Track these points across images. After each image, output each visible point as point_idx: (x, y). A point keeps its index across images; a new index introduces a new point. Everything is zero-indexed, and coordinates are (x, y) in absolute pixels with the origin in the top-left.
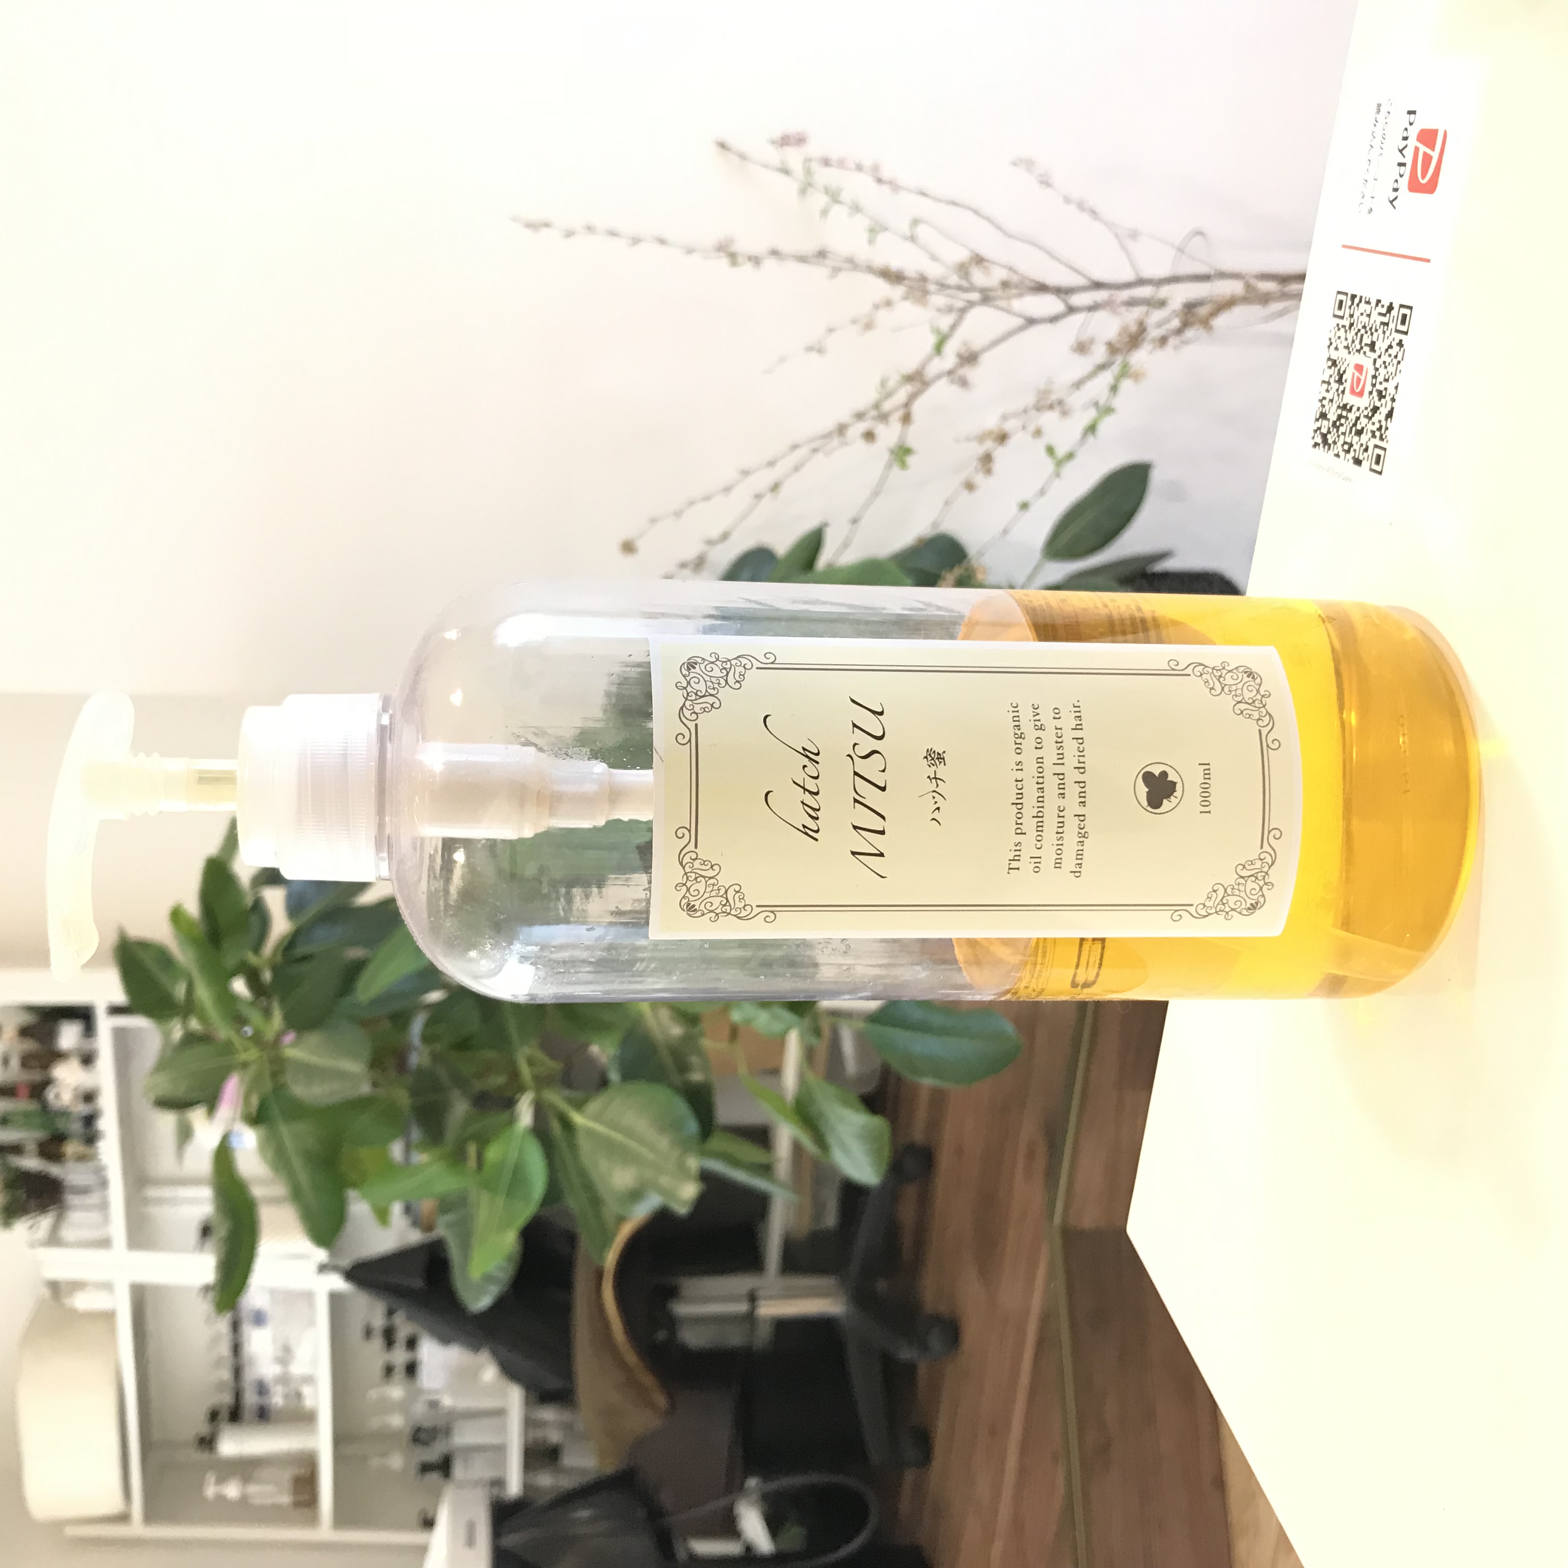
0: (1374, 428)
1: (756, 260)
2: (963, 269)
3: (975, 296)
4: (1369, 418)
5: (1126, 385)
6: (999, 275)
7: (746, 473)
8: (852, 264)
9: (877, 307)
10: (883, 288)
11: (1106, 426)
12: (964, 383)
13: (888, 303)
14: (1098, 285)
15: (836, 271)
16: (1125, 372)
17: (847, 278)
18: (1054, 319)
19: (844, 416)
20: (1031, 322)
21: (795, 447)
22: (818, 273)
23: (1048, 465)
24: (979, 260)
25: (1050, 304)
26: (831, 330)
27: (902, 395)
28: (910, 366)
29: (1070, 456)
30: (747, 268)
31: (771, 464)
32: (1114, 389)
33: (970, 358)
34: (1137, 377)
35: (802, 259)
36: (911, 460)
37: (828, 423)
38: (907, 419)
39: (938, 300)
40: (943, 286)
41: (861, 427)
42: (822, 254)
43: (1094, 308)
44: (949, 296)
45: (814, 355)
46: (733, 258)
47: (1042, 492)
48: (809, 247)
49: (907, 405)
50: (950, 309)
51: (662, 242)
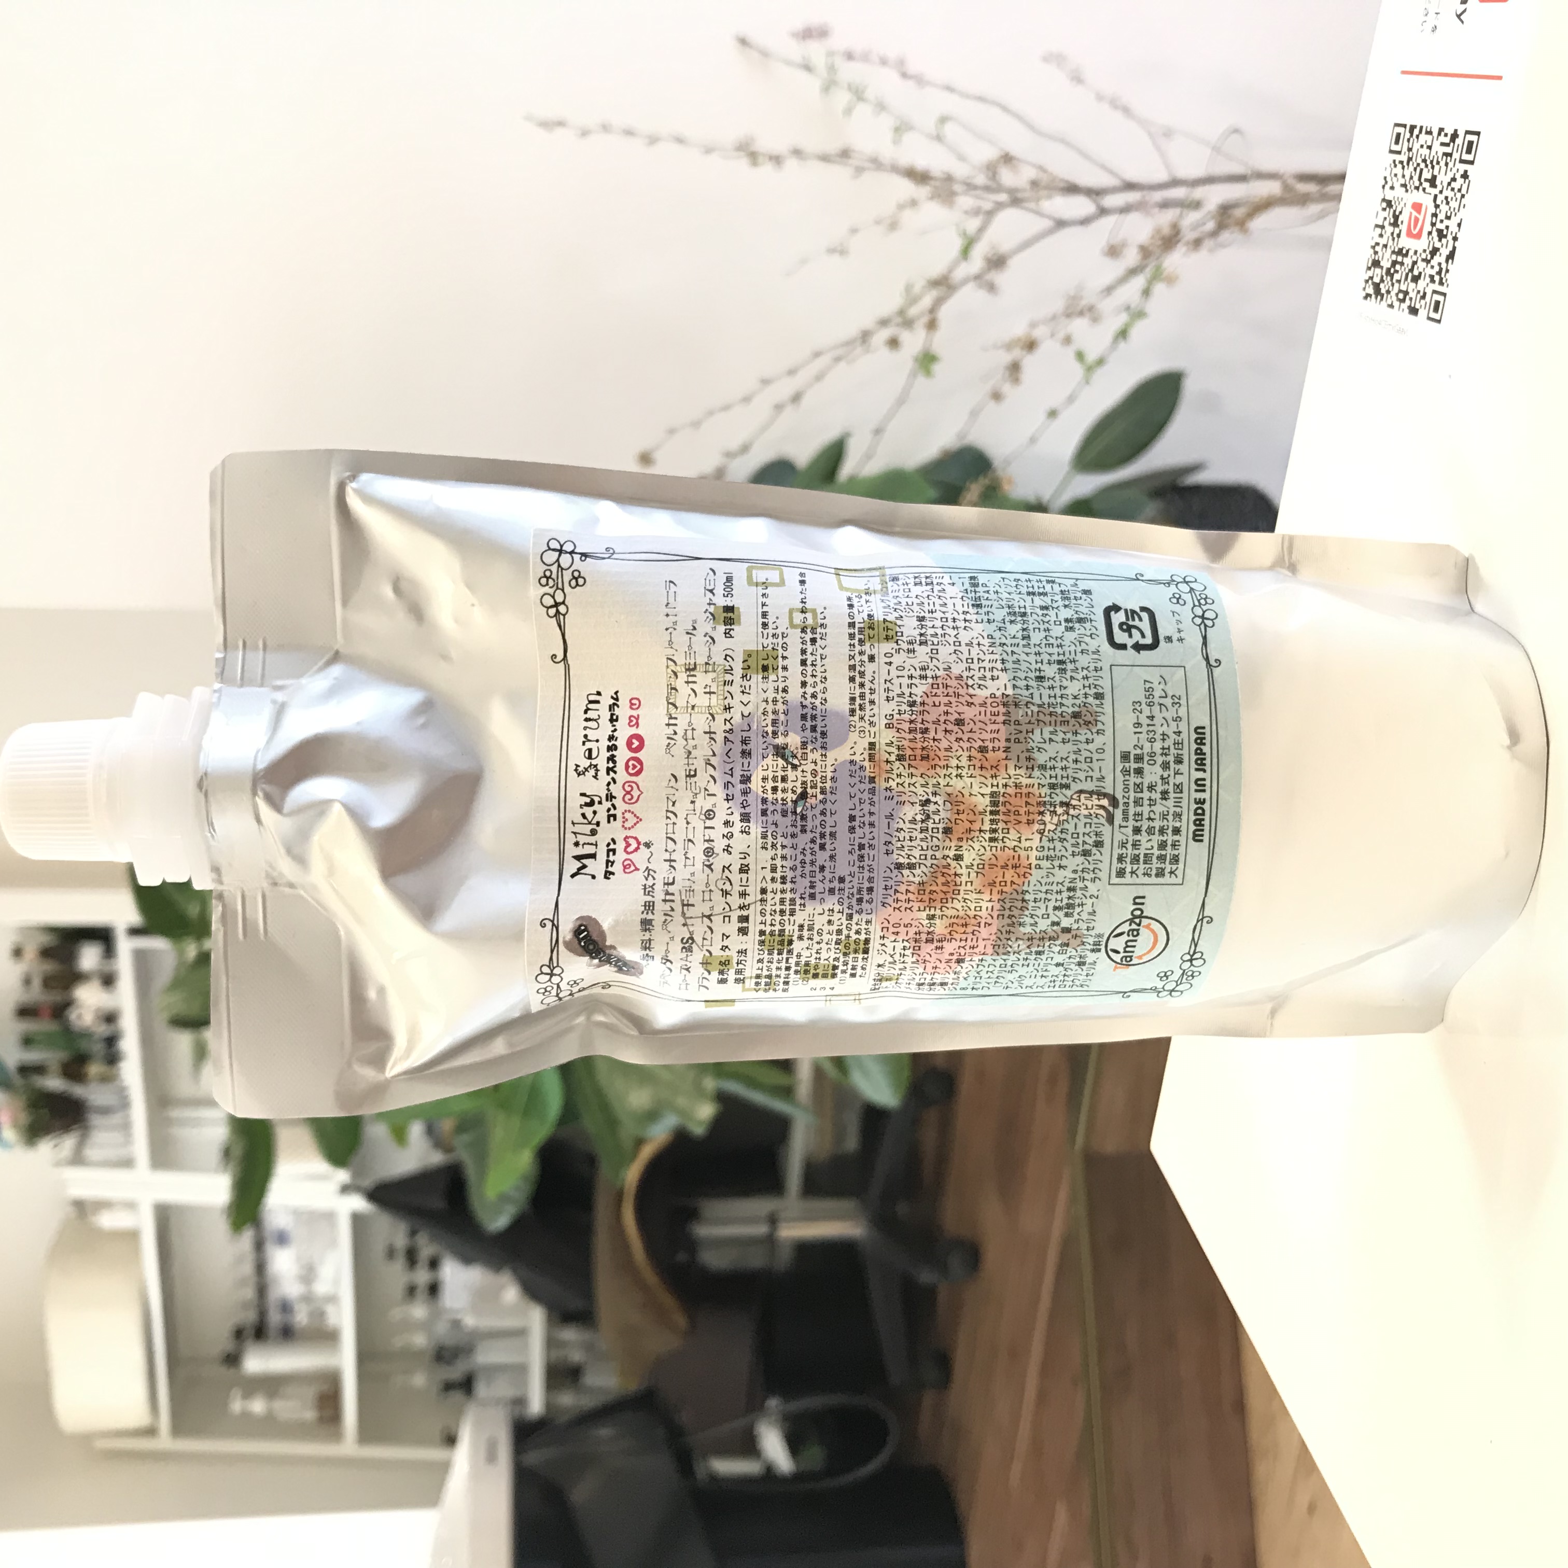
0: (1433, 272)
1: (777, 160)
2: (991, 169)
3: (1003, 197)
4: (1427, 261)
5: (1159, 289)
6: (1027, 174)
7: (766, 382)
8: (876, 163)
9: (901, 207)
10: (906, 188)
11: (1138, 331)
12: (991, 288)
13: (914, 203)
14: (1130, 186)
15: (859, 170)
16: (1157, 276)
17: (870, 178)
18: (1085, 221)
19: (868, 322)
20: (1061, 224)
21: (817, 354)
22: (840, 173)
23: (1078, 371)
24: (1007, 159)
25: (1081, 206)
26: (854, 231)
27: (927, 301)
28: (936, 270)
29: (1101, 362)
30: (767, 169)
31: (792, 372)
32: (1146, 292)
33: (997, 262)
34: (1171, 280)
35: (825, 158)
36: (937, 368)
37: (852, 330)
38: (932, 325)
39: (965, 201)
40: (970, 186)
41: (885, 334)
42: (845, 154)
43: (1126, 209)
44: (977, 197)
45: (836, 258)
46: (754, 157)
47: (1071, 399)
48: (833, 147)
49: (933, 310)
50: (976, 212)
51: (680, 140)
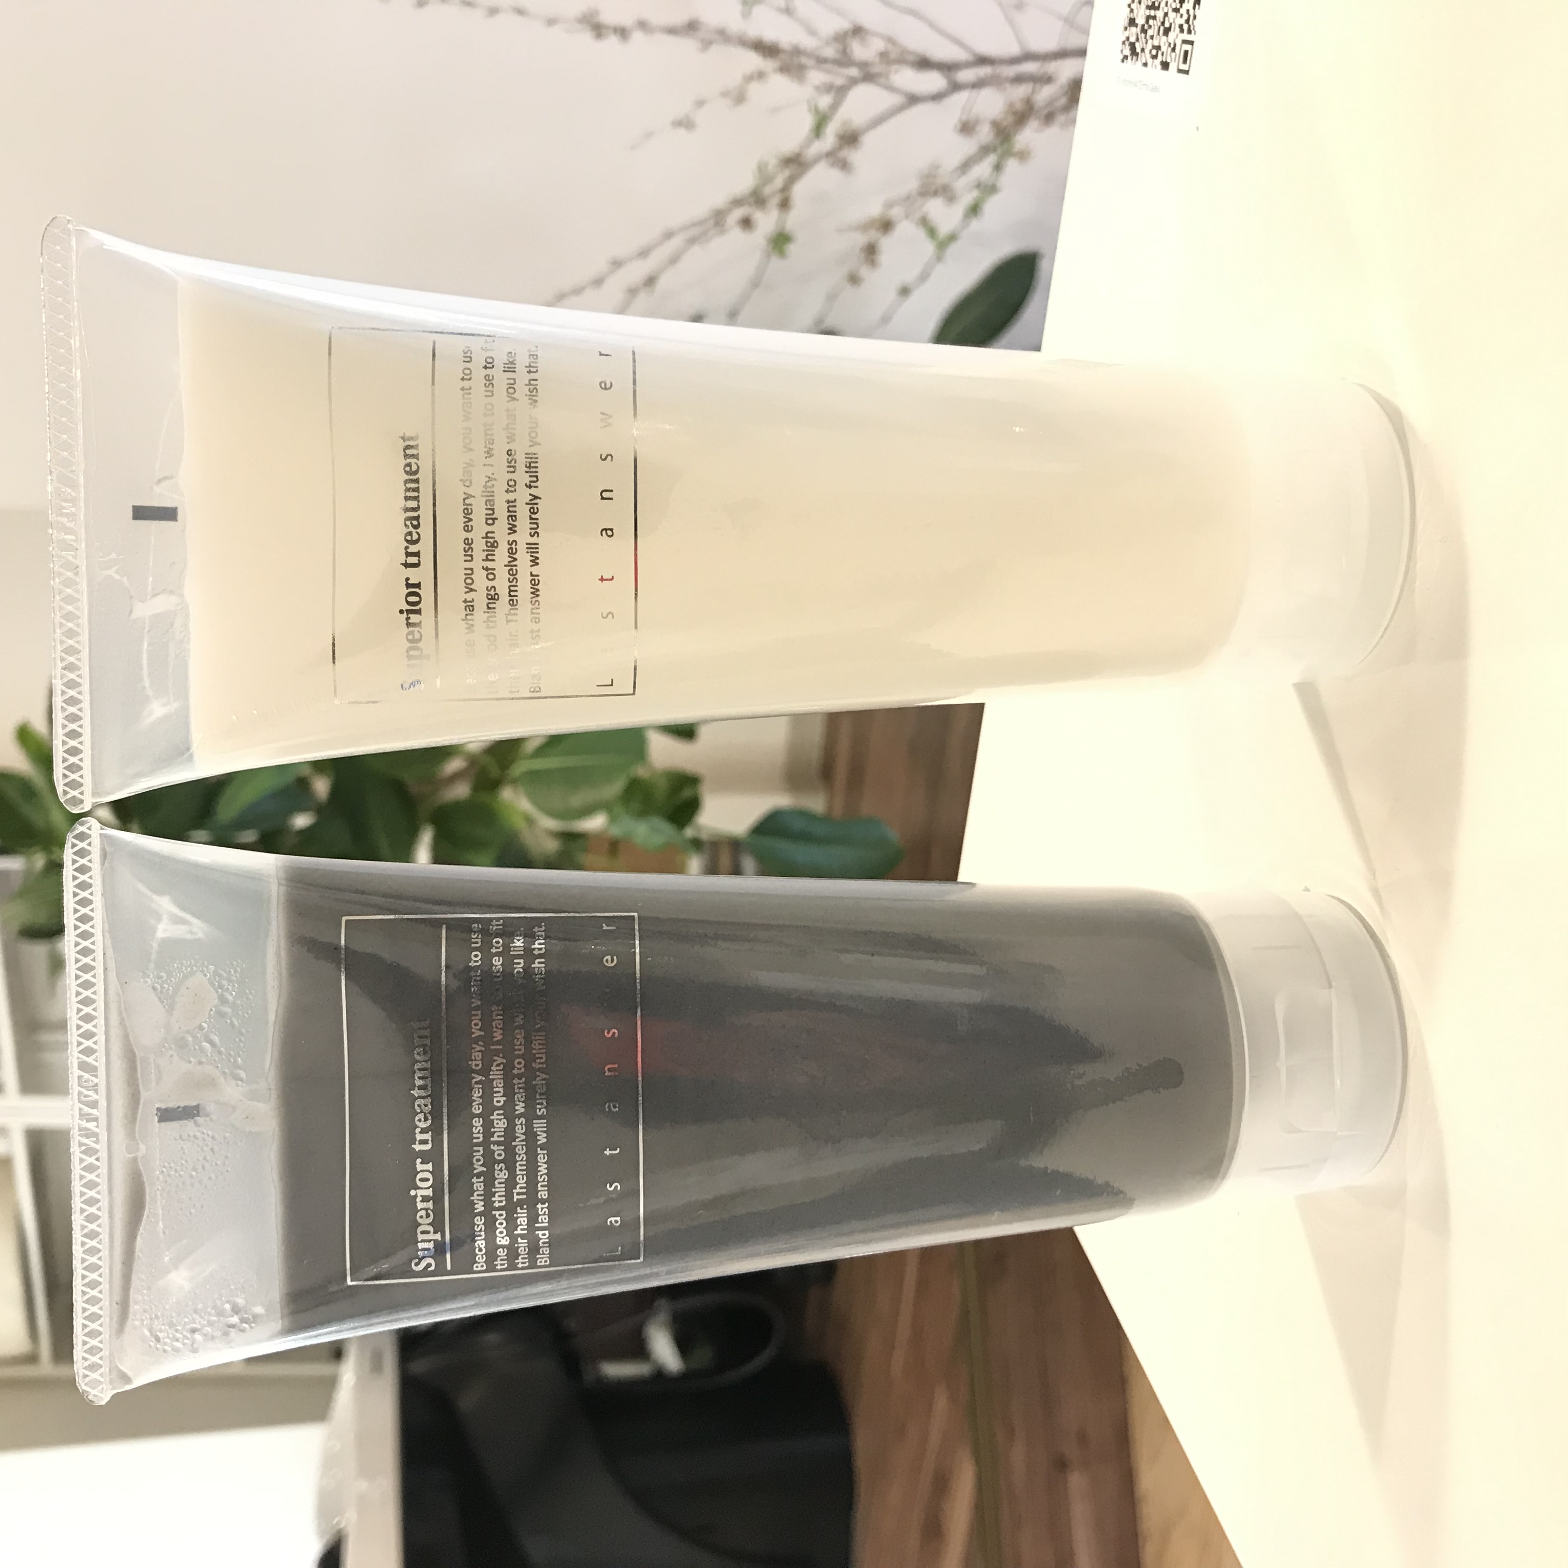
0: (1182, 21)
1: (623, 33)
2: (841, 39)
3: (854, 72)
4: (1176, 10)
5: (1012, 165)
6: (878, 45)
7: (617, 264)
8: (723, 36)
9: (749, 78)
10: (754, 61)
11: (992, 206)
12: (844, 165)
13: (761, 75)
14: (982, 60)
15: (706, 44)
16: (1008, 153)
17: (719, 52)
18: (937, 97)
19: (720, 199)
20: (913, 99)
21: (669, 235)
22: (687, 46)
23: (928, 248)
24: (858, 31)
25: (934, 81)
26: (700, 103)
27: (779, 182)
28: (789, 146)
29: (952, 237)
30: (612, 41)
31: (644, 253)
32: (998, 167)
33: (850, 139)
34: (1023, 156)
35: (672, 31)
36: (791, 248)
37: (701, 209)
38: (785, 204)
39: (816, 77)
40: (821, 61)
41: (738, 213)
42: (692, 27)
43: (978, 85)
44: (828, 72)
45: (682, 132)
46: (599, 30)
47: (924, 277)
48: (679, 18)
49: (786, 189)
50: (828, 88)
51: (520, 12)
